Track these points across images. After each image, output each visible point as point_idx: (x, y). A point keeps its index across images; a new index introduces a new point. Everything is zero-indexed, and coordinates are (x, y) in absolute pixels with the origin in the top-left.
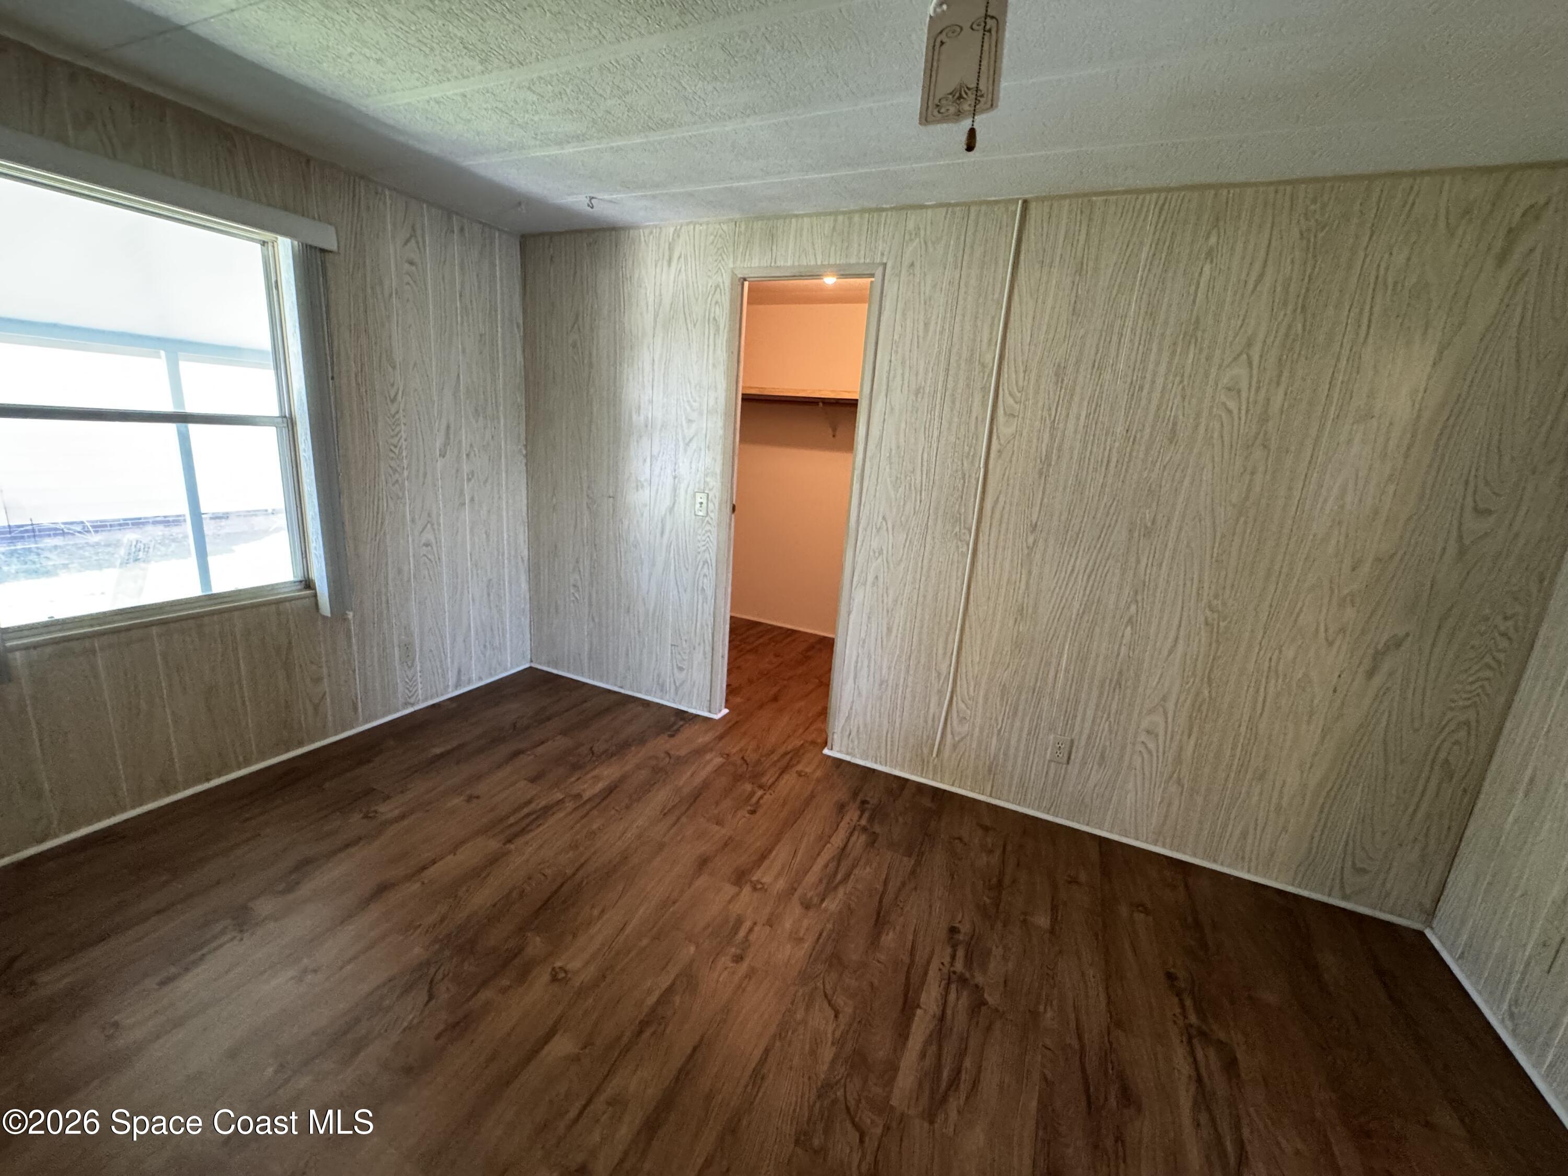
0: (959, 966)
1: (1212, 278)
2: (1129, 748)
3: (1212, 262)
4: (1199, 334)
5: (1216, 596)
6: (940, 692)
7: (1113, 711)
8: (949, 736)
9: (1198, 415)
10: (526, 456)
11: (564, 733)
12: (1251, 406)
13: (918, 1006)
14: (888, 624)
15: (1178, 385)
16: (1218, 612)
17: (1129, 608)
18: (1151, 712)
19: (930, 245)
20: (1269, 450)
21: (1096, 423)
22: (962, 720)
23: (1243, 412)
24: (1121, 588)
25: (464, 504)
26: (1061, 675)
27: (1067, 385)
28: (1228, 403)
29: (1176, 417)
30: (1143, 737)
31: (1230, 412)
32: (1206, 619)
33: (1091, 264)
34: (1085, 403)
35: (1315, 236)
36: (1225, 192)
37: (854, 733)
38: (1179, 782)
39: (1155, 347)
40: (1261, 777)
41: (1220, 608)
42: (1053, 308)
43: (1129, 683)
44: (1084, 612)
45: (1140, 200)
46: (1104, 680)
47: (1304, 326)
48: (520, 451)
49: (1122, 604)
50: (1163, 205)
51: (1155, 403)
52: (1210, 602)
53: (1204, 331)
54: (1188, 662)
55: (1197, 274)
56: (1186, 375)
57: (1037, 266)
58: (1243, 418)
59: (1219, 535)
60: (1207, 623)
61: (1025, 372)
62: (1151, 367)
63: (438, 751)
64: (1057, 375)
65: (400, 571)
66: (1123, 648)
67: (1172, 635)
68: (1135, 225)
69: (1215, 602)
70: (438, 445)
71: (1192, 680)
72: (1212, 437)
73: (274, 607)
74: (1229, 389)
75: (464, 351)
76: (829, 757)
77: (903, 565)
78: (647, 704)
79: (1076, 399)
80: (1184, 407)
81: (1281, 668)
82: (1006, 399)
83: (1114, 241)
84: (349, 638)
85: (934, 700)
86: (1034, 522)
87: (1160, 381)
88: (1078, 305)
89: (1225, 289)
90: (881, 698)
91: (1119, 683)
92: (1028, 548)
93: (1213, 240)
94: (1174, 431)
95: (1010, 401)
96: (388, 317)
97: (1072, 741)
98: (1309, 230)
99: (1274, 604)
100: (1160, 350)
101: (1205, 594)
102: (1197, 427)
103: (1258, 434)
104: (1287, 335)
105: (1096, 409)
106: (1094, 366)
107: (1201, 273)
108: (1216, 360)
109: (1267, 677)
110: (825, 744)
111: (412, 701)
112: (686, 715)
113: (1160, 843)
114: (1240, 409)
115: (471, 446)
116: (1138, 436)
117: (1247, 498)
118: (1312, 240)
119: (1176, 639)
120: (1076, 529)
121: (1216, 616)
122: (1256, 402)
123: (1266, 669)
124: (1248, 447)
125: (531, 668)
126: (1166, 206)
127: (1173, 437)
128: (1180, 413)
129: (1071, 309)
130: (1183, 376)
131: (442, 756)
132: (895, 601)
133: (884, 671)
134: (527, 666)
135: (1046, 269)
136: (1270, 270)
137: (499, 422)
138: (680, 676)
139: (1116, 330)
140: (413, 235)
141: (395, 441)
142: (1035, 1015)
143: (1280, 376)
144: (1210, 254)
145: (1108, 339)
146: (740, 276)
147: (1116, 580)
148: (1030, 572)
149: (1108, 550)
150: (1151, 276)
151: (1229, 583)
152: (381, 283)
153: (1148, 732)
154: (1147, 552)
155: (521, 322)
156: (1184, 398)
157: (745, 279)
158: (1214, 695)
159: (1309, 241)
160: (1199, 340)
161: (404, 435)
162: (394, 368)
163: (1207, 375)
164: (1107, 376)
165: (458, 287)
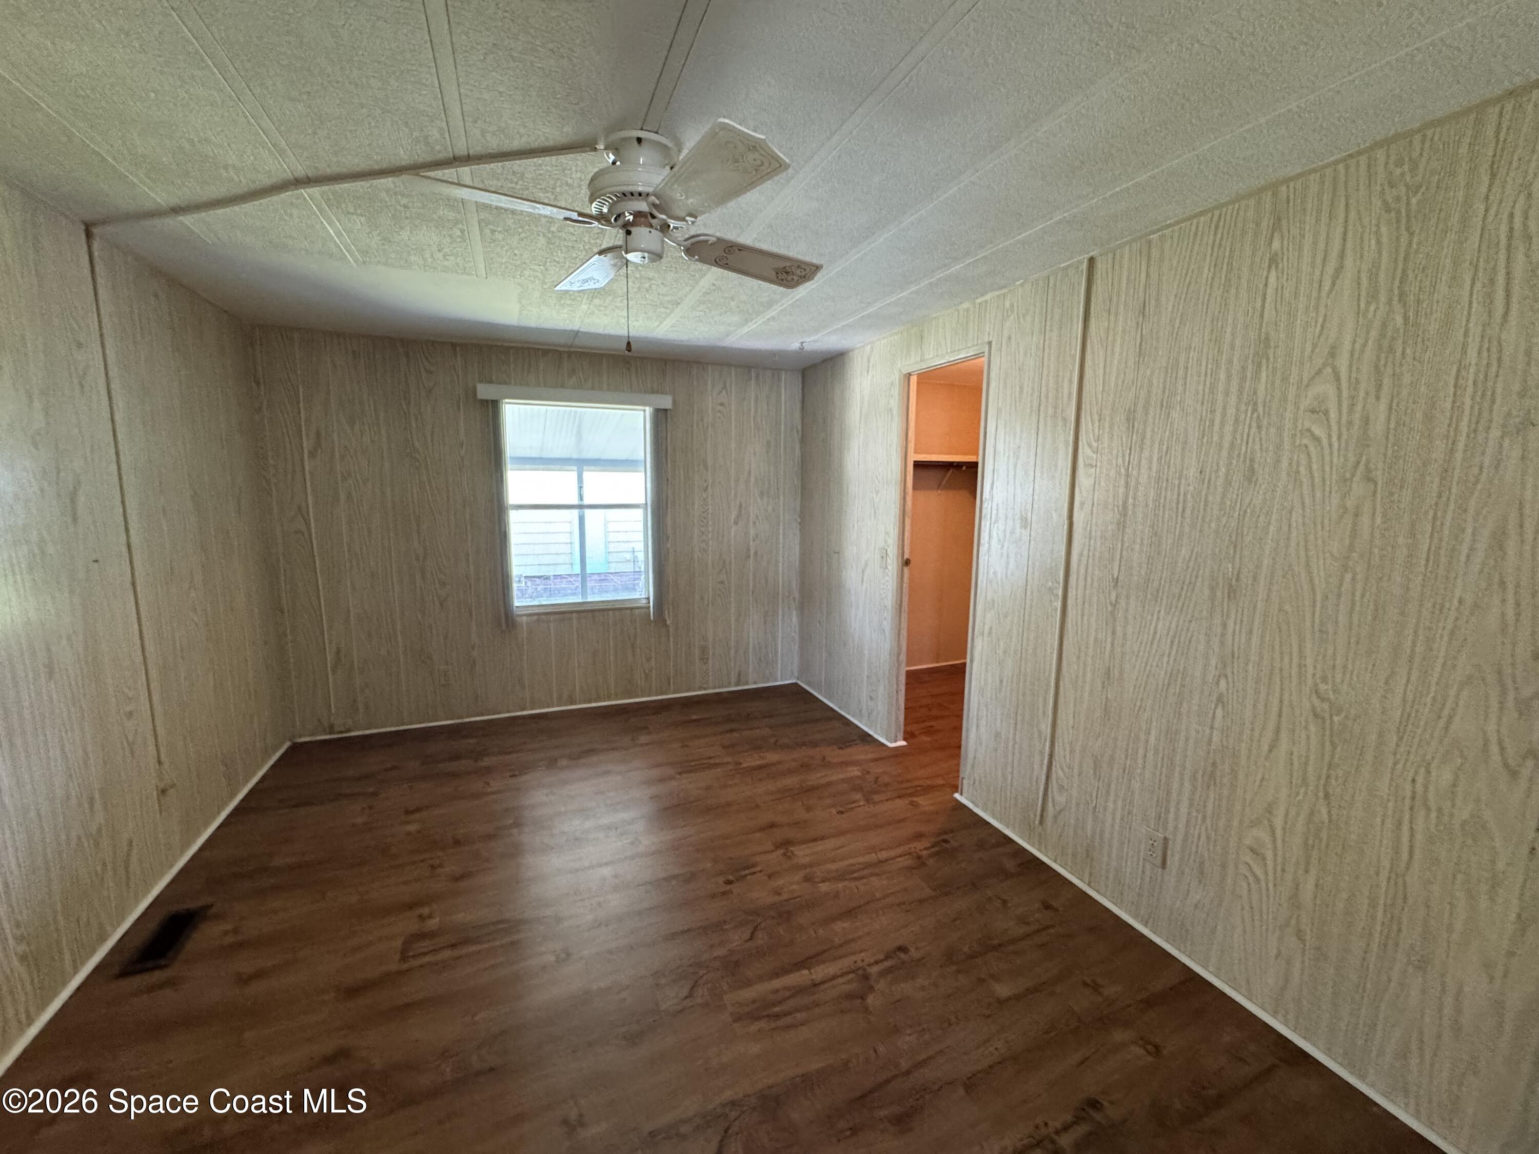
0: (875, 970)
1: (1279, 289)
2: (1231, 870)
3: (1277, 267)
4: (1271, 352)
5: (1324, 680)
6: (1042, 753)
7: (1209, 813)
8: (1050, 805)
9: (1279, 447)
10: (800, 524)
11: (771, 727)
12: (1344, 430)
13: (809, 969)
14: (1000, 675)
15: (1252, 414)
16: (1328, 700)
17: (1217, 683)
18: (1255, 823)
19: (1021, 317)
20: (1376, 483)
21: (1169, 467)
22: (1061, 788)
23: (1334, 439)
24: (1206, 657)
25: (749, 557)
26: (1150, 755)
27: (1138, 431)
28: (1313, 428)
29: (1253, 452)
30: (1248, 858)
31: (1317, 440)
32: (1313, 709)
33: (1153, 301)
34: (1157, 445)
35: (1408, 204)
36: (1284, 188)
37: (977, 782)
38: (1300, 935)
39: (1222, 376)
40: (1423, 965)
41: (1332, 697)
42: (1121, 354)
43: (1225, 781)
44: (1169, 684)
45: (1194, 224)
46: (1196, 772)
47: (1406, 318)
48: (796, 520)
49: (1210, 678)
50: (1218, 222)
51: (1228, 438)
52: (1316, 685)
53: (1276, 347)
54: (1296, 763)
55: (1261, 286)
56: (1260, 401)
57: (1106, 315)
58: (1336, 445)
59: (1319, 598)
60: (1316, 715)
61: (1100, 421)
62: (1220, 397)
63: (694, 717)
64: (1128, 420)
65: (702, 598)
66: (1215, 733)
67: (1271, 726)
68: (1191, 252)
69: (1323, 687)
70: (733, 516)
71: (1302, 790)
72: (1298, 472)
73: (629, 611)
74: (1313, 411)
75: (755, 454)
76: (957, 800)
77: (1009, 618)
78: (848, 723)
79: (1147, 442)
80: (1261, 439)
81: (1431, 795)
82: (1084, 450)
83: (1173, 272)
84: (668, 636)
85: (1037, 758)
86: (1115, 576)
87: (1231, 411)
88: (1144, 346)
89: (1296, 295)
90: (996, 750)
91: (1212, 776)
92: (1111, 604)
93: (1276, 244)
94: (1252, 470)
95: (1089, 452)
96: (705, 440)
97: (1166, 839)
98: (1398, 199)
99: (1410, 697)
100: (1229, 377)
101: (1309, 676)
102: (1278, 461)
103: (1358, 463)
104: (1382, 335)
105: (1167, 452)
106: (1162, 405)
107: (1266, 285)
108: (1294, 379)
109: (1411, 809)
110: (956, 788)
111: (705, 686)
112: (869, 739)
113: (1280, 1016)
114: (1330, 436)
115: (757, 517)
116: (1213, 477)
117: (1351, 548)
118: (1403, 211)
119: (1278, 731)
120: (1156, 584)
121: (1326, 706)
122: (1350, 423)
123: (1408, 794)
124: (1346, 480)
125: (796, 683)
126: (1221, 224)
127: (1251, 476)
128: (1257, 447)
129: (1138, 350)
130: (1256, 404)
131: (695, 720)
132: (1005, 652)
133: (998, 725)
134: (794, 681)
135: (1112, 318)
136: (1349, 262)
137: (779, 499)
138: (871, 704)
139: (1182, 364)
140: (725, 387)
141: (704, 515)
142: (896, 1030)
143: (1379, 387)
144: (1273, 261)
145: (1174, 375)
146: (905, 373)
147: (1201, 648)
148: (1114, 633)
149: (1190, 611)
150: (1213, 300)
151: (1339, 661)
152: (702, 420)
153: (1253, 850)
154: (1233, 616)
155: (800, 428)
156: (1259, 427)
157: (910, 374)
158: (1334, 817)
159: (1399, 212)
160: (1272, 359)
161: (710, 511)
162: (707, 469)
163: (1284, 399)
164: (1175, 414)
165: (752, 413)
